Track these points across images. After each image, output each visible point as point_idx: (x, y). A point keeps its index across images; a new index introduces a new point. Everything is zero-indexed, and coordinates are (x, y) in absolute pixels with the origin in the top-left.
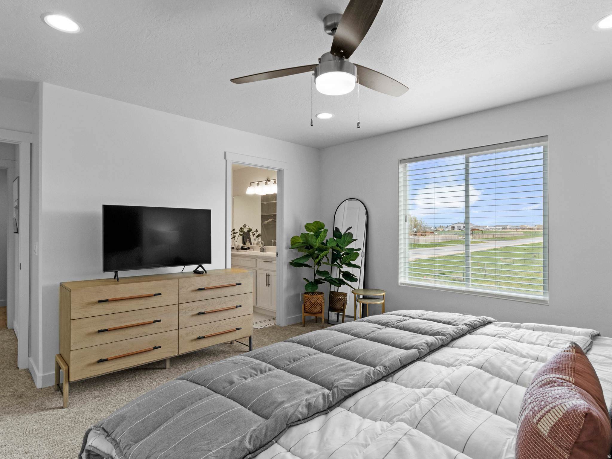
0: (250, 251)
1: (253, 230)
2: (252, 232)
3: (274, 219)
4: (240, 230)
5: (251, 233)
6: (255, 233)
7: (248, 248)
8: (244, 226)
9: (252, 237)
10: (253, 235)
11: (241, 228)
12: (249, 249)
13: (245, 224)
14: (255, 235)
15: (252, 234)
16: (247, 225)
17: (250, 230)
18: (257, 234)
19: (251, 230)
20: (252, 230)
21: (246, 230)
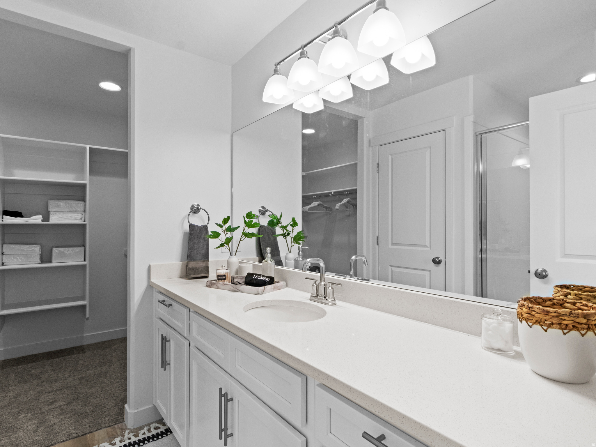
0: (274, 288)
1: (285, 221)
2: (283, 227)
3: (321, 203)
4: (247, 220)
5: (278, 230)
6: (290, 228)
7: (267, 280)
8: (260, 211)
9: (280, 240)
10: (284, 235)
11: (249, 215)
12: (272, 281)
13: (263, 207)
14: (288, 234)
15: (282, 232)
16: (267, 208)
17: (274, 222)
18: (295, 234)
19: (278, 222)
20: (282, 220)
21: (264, 221)
